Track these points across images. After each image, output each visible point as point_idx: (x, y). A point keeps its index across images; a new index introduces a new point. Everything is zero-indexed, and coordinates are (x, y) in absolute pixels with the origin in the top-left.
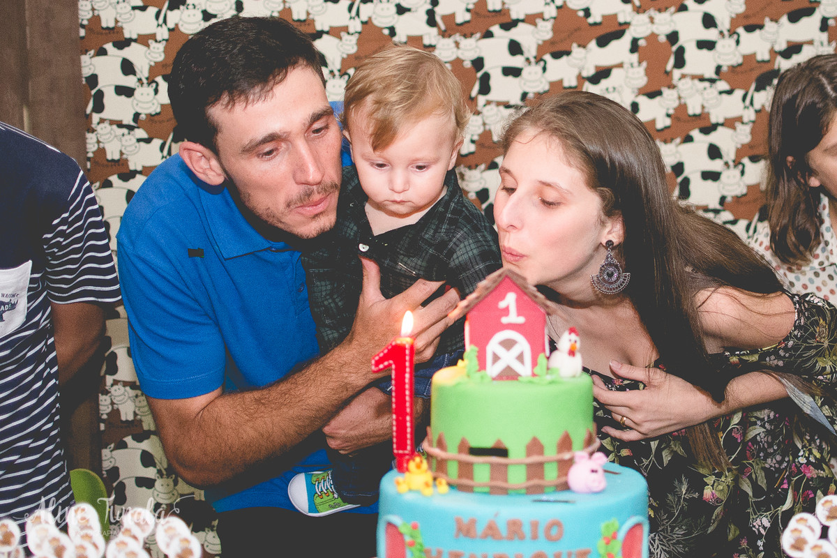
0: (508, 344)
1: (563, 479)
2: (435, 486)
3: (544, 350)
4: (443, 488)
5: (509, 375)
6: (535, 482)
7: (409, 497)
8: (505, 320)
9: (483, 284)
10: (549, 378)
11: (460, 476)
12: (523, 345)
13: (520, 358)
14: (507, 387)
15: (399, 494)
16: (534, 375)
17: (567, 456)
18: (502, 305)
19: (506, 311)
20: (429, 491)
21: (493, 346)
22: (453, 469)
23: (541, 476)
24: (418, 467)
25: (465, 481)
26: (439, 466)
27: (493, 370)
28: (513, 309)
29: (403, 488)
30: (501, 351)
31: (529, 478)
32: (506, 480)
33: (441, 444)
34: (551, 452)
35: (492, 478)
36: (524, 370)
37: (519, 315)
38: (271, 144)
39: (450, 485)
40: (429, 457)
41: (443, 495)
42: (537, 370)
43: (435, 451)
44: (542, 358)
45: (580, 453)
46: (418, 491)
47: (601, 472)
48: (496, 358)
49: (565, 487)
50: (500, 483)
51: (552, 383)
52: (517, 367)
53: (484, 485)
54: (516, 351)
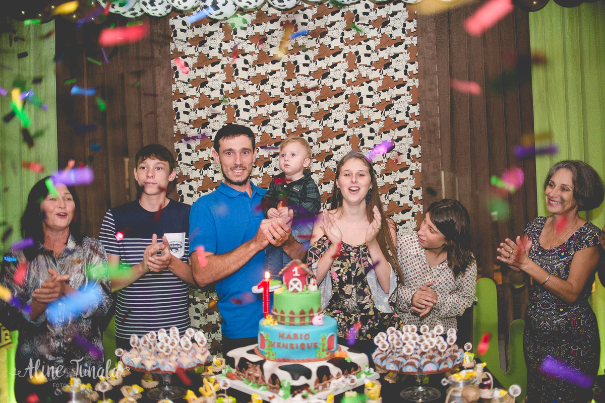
0: (295, 282)
1: (311, 322)
2: (274, 323)
3: (306, 284)
4: (276, 324)
5: (295, 291)
6: (303, 322)
7: (266, 326)
8: (294, 275)
9: (288, 264)
10: (307, 292)
11: (281, 320)
12: (299, 282)
13: (299, 286)
14: (295, 295)
15: (263, 325)
16: (303, 291)
17: (312, 315)
18: (293, 271)
19: (294, 273)
20: (272, 325)
21: (291, 283)
22: (279, 318)
23: (304, 321)
24: (269, 317)
25: (282, 322)
26: (275, 317)
27: (291, 289)
28: (297, 272)
29: (265, 324)
30: (293, 284)
31: (301, 321)
32: (294, 321)
33: (276, 311)
34: (307, 314)
35: (290, 321)
36: (300, 290)
37: (298, 273)
38: (230, 151)
39: (278, 323)
40: (273, 314)
41: (276, 326)
42: (304, 290)
43: (275, 313)
44: (305, 286)
45: (316, 314)
46: (269, 325)
47: (322, 319)
48: (292, 286)
49: (311, 324)
50: (292, 323)
51: (308, 293)
52: (298, 289)
53: (288, 323)
54: (297, 284)
